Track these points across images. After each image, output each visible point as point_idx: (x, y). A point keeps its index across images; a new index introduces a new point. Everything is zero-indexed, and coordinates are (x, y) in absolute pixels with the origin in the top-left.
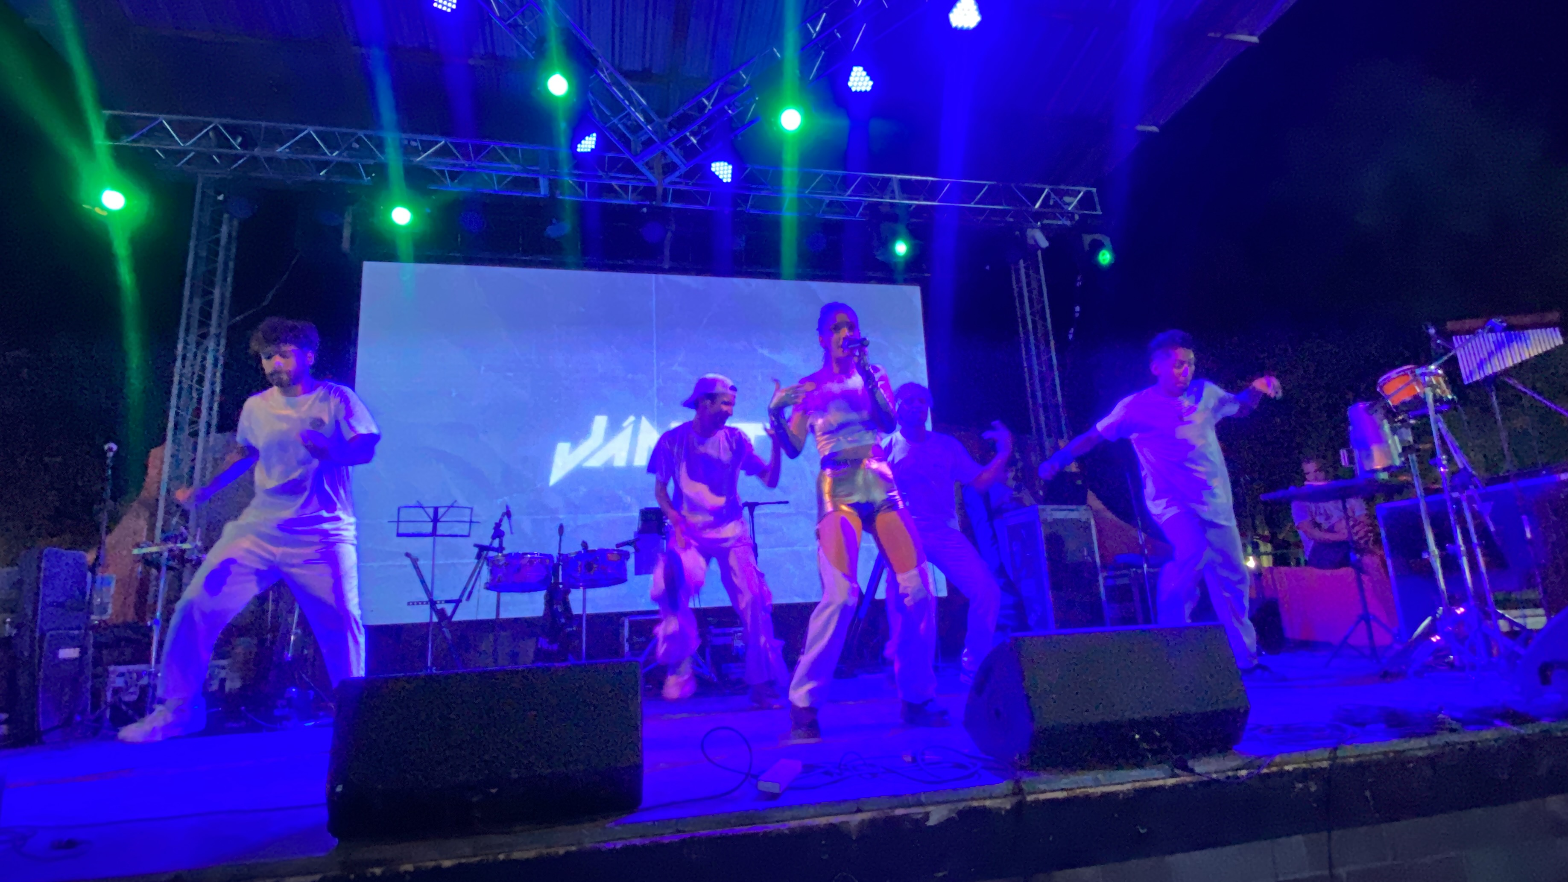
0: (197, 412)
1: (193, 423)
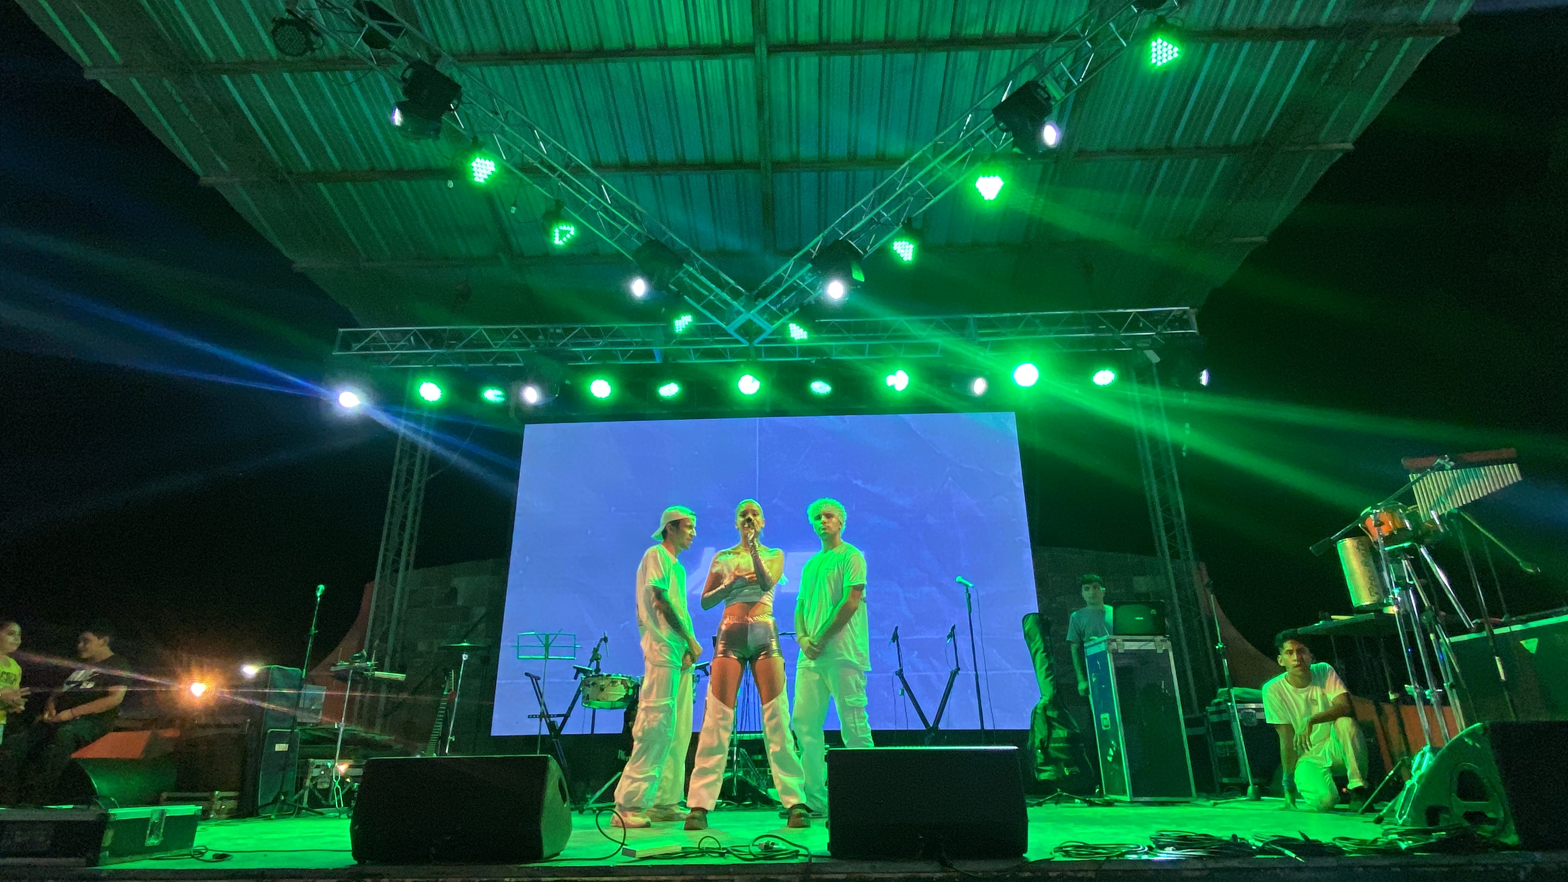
0: (398, 553)
1: (396, 562)
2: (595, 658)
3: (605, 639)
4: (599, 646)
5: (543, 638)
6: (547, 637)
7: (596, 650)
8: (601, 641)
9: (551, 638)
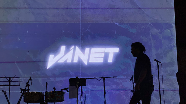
2: (28, 85)
3: (31, 79)
4: (29, 81)
5: (8, 79)
6: (10, 78)
7: (28, 83)
8: (29, 80)
9: (11, 79)
